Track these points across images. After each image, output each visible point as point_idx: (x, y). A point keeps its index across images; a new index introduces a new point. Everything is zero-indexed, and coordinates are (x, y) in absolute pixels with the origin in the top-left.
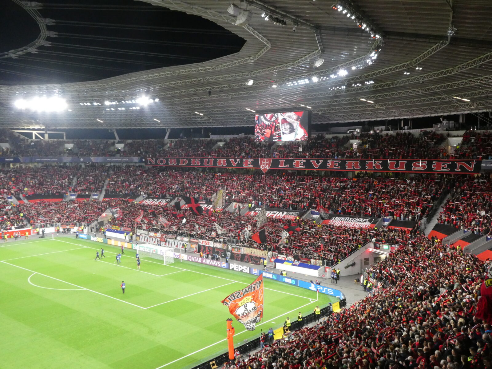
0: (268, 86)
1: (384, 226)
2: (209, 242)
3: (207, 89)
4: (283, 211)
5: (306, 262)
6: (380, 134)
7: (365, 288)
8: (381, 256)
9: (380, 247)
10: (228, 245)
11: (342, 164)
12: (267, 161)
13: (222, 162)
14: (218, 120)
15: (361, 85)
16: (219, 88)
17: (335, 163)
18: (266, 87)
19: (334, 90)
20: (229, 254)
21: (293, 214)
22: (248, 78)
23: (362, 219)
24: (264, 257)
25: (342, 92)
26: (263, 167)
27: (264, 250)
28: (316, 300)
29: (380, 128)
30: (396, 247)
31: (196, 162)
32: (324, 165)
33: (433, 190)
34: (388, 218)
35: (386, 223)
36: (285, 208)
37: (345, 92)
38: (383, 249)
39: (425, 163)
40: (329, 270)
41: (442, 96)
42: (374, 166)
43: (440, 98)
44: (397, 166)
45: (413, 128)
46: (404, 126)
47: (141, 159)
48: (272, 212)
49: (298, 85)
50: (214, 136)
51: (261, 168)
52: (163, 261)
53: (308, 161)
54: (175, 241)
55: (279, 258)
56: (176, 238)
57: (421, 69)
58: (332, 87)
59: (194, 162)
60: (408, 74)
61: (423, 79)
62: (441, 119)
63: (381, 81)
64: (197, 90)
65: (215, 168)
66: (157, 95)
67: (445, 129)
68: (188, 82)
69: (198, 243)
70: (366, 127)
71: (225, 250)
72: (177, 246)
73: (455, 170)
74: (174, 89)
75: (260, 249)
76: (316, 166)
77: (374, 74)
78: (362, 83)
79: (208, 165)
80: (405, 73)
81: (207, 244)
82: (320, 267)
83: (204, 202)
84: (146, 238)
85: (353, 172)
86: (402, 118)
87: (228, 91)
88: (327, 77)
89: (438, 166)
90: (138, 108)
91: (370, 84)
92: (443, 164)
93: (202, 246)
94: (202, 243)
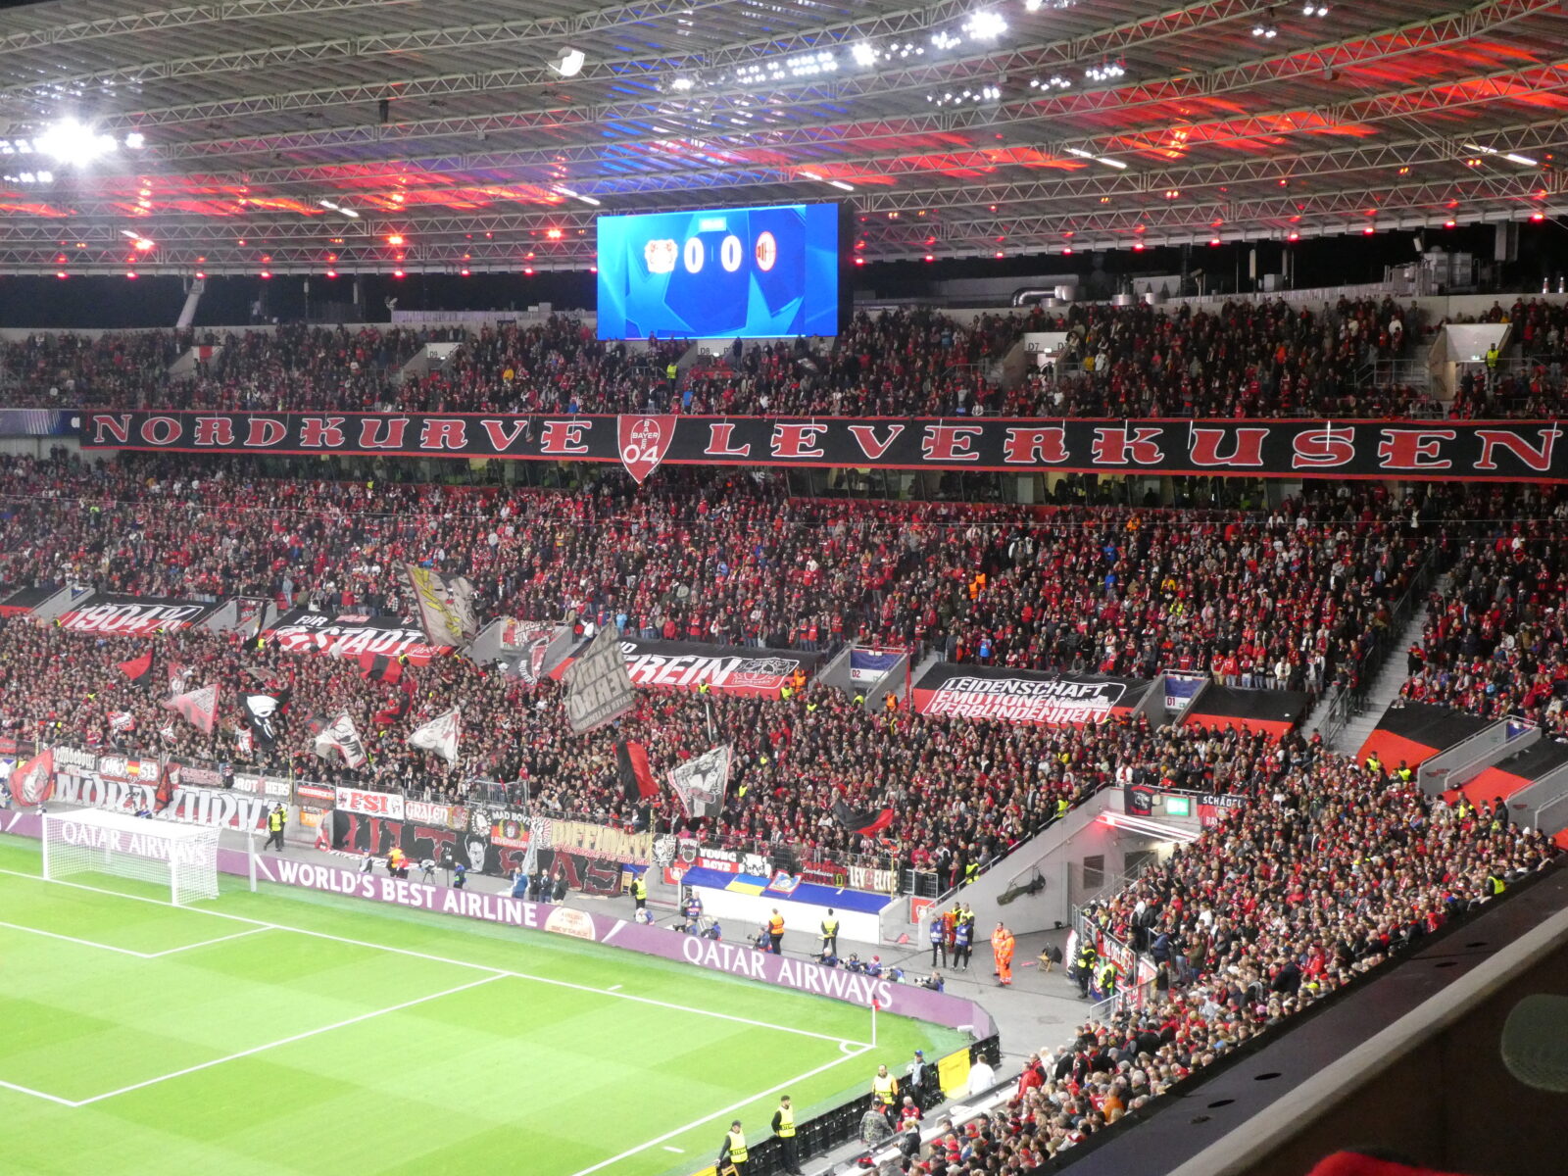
0: (654, 81)
1: (1169, 716)
2: (384, 799)
3: (374, 92)
4: (726, 655)
5: (828, 880)
6: (1157, 308)
7: (1084, 986)
8: (1156, 846)
9: (1151, 804)
10: (472, 811)
11: (990, 443)
12: (652, 428)
13: (444, 434)
14: (429, 239)
15: (1067, 84)
16: (426, 86)
17: (958, 436)
18: (644, 88)
19: (950, 105)
20: (476, 852)
21: (769, 668)
22: (562, 45)
23: (1074, 687)
24: (640, 862)
25: (988, 115)
26: (631, 454)
27: (638, 828)
28: (869, 1047)
29: (1158, 282)
30: (1224, 807)
31: (324, 431)
32: (908, 446)
33: (1378, 556)
34: (1188, 679)
35: (1180, 703)
36: (736, 642)
37: (998, 118)
38: (1165, 813)
39: (1348, 435)
40: (928, 911)
41: (1419, 138)
42: (1128, 452)
43: (1411, 149)
44: (1226, 448)
45: (1299, 286)
46: (1260, 275)
47: (66, 418)
48: (676, 660)
49: (791, 80)
50: (410, 314)
51: (625, 458)
52: (169, 888)
53: (838, 428)
54: (226, 797)
55: (706, 864)
56: (228, 784)
57: (1323, 12)
58: (939, 92)
59: (314, 434)
60: (1271, 34)
61: (1336, 61)
62: (1418, 244)
63: (1159, 69)
64: (323, 97)
65: (415, 461)
66: (135, 120)
67: (1435, 287)
68: (282, 56)
69: (333, 803)
70: (1099, 276)
71: (459, 832)
72: (235, 821)
73: (1475, 465)
74: (212, 88)
75: (618, 825)
76: (874, 450)
77: (1124, 35)
78: (1074, 74)
79: (381, 444)
80: (1258, 32)
81: (374, 808)
82: (888, 900)
83: (364, 619)
84: (88, 785)
85: (1040, 478)
86: (1253, 236)
87: (469, 104)
88: (918, 43)
89: (1404, 450)
90: (46, 177)
91: (1110, 81)
92: (1424, 441)
93: (351, 818)
94: (353, 805)
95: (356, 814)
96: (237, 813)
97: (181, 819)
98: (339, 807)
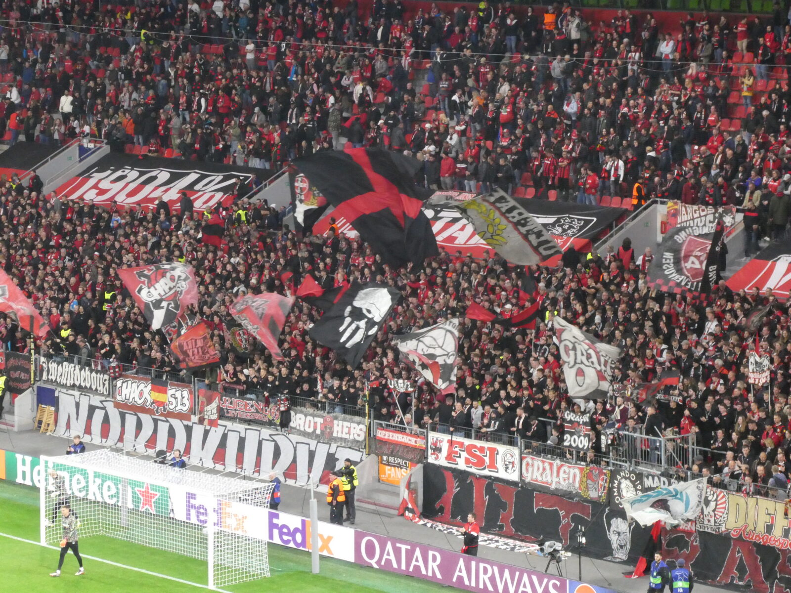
2: (494, 453)
10: (613, 475)
20: (619, 534)
52: (205, 563)
54: (281, 440)
56: (285, 422)
69: (421, 455)
71: (595, 503)
72: (291, 472)
81: (480, 463)
84: (99, 416)
93: (448, 475)
94: (449, 457)
95: (454, 471)
96: (294, 461)
97: (219, 467)
98: (431, 460)
